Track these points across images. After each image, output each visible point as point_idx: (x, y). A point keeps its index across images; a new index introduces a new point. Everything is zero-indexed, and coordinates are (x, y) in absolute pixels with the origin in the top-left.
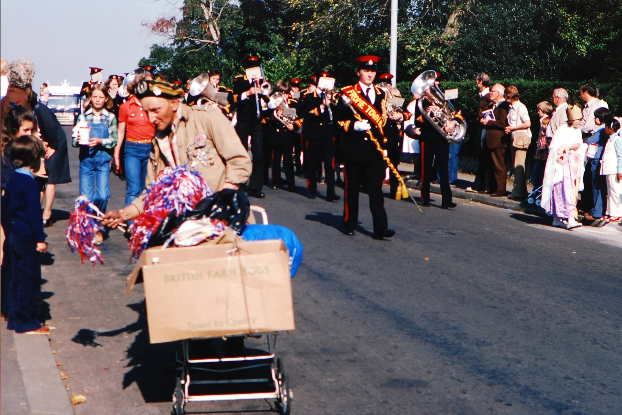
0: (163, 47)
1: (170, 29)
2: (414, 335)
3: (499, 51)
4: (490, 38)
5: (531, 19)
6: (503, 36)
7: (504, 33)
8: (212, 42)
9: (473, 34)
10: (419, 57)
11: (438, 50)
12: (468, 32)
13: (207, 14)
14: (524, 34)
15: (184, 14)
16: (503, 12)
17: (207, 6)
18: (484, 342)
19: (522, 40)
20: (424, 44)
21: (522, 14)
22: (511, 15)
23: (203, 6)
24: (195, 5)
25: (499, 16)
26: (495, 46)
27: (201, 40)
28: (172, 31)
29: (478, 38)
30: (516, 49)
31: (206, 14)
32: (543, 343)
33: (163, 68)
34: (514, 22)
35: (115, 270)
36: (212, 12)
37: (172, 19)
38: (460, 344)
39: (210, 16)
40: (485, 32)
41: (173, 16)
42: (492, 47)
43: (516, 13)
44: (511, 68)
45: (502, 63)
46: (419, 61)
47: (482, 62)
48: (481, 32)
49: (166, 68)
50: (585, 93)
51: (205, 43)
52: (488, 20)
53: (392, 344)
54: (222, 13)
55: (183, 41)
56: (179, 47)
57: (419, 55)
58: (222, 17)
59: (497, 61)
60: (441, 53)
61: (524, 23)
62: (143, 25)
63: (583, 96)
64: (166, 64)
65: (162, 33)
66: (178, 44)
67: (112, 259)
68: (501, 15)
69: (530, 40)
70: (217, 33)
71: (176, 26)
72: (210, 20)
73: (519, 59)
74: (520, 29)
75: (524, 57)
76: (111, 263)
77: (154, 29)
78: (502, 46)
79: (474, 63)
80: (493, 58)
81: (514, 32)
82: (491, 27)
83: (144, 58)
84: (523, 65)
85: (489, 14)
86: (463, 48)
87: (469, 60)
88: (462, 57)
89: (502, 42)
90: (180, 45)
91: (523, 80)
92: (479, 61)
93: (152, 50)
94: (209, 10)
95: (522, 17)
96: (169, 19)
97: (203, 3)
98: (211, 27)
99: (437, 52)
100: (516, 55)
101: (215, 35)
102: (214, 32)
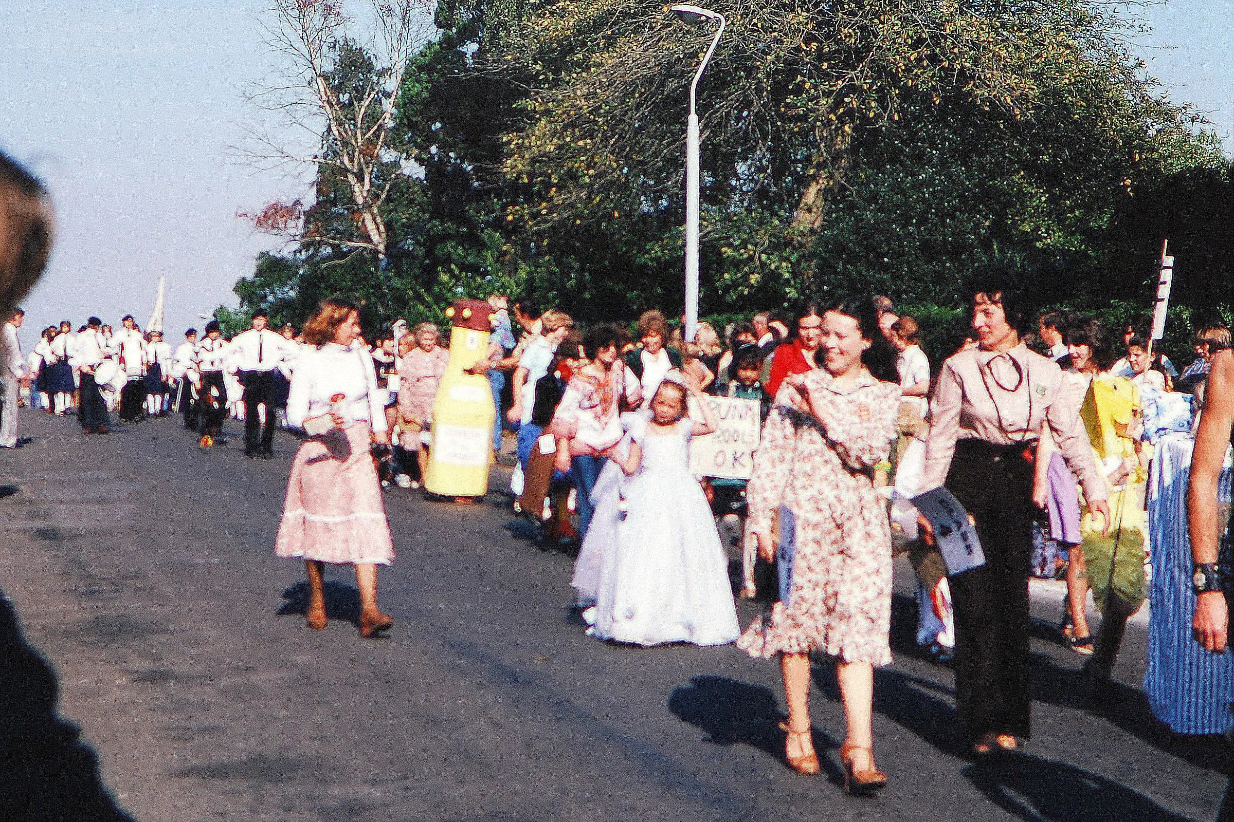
0: (278, 256)
1: (292, 224)
2: (669, 786)
3: (897, 255)
4: (879, 231)
5: (955, 194)
6: (903, 227)
7: (905, 221)
8: (370, 246)
9: (847, 224)
10: (746, 269)
11: (784, 254)
12: (838, 220)
13: (360, 193)
14: (943, 223)
15: (319, 192)
16: (902, 181)
17: (360, 178)
18: (803, 796)
19: (940, 233)
20: (756, 245)
21: (938, 185)
22: (917, 186)
23: (352, 179)
24: (338, 177)
25: (897, 188)
26: (889, 245)
27: (349, 243)
28: (296, 227)
29: (857, 230)
30: (928, 250)
31: (358, 193)
32: (916, 798)
33: (279, 296)
34: (924, 200)
35: (127, 671)
36: (368, 191)
37: (295, 204)
38: (756, 799)
39: (365, 198)
40: (870, 220)
41: (297, 197)
42: (883, 248)
43: (928, 183)
44: (919, 287)
45: (901, 278)
46: (746, 277)
47: (865, 277)
48: (862, 220)
49: (286, 296)
50: (1050, 331)
51: (357, 248)
52: (873, 198)
53: (626, 802)
54: (388, 191)
55: (317, 245)
56: (310, 257)
57: (745, 266)
58: (388, 199)
59: (892, 274)
60: (788, 260)
61: (942, 201)
62: (240, 216)
63: (1045, 336)
64: (286, 289)
65: (275, 231)
66: (307, 251)
67: (125, 651)
68: (900, 188)
69: (954, 234)
70: (378, 229)
71: (303, 217)
72: (367, 206)
73: (934, 270)
74: (934, 214)
75: (944, 266)
76: (122, 659)
77: (259, 222)
78: (901, 246)
79: (848, 275)
80: (884, 268)
81: (923, 220)
82: (881, 210)
83: (244, 279)
84: (940, 279)
85: (876, 185)
86: (828, 251)
87: (840, 273)
88: (825, 268)
89: (901, 238)
90: (311, 252)
91: (936, 308)
92: (859, 274)
93: (259, 262)
94: (363, 186)
95: (937, 191)
96: (290, 204)
97: (352, 173)
98: (368, 217)
99: (782, 259)
100: (928, 262)
101: (376, 232)
102: (374, 227)
